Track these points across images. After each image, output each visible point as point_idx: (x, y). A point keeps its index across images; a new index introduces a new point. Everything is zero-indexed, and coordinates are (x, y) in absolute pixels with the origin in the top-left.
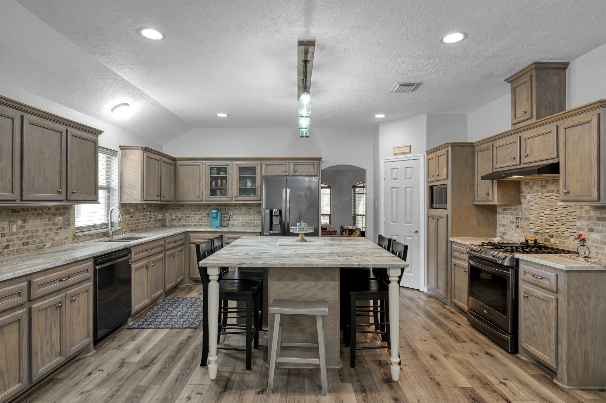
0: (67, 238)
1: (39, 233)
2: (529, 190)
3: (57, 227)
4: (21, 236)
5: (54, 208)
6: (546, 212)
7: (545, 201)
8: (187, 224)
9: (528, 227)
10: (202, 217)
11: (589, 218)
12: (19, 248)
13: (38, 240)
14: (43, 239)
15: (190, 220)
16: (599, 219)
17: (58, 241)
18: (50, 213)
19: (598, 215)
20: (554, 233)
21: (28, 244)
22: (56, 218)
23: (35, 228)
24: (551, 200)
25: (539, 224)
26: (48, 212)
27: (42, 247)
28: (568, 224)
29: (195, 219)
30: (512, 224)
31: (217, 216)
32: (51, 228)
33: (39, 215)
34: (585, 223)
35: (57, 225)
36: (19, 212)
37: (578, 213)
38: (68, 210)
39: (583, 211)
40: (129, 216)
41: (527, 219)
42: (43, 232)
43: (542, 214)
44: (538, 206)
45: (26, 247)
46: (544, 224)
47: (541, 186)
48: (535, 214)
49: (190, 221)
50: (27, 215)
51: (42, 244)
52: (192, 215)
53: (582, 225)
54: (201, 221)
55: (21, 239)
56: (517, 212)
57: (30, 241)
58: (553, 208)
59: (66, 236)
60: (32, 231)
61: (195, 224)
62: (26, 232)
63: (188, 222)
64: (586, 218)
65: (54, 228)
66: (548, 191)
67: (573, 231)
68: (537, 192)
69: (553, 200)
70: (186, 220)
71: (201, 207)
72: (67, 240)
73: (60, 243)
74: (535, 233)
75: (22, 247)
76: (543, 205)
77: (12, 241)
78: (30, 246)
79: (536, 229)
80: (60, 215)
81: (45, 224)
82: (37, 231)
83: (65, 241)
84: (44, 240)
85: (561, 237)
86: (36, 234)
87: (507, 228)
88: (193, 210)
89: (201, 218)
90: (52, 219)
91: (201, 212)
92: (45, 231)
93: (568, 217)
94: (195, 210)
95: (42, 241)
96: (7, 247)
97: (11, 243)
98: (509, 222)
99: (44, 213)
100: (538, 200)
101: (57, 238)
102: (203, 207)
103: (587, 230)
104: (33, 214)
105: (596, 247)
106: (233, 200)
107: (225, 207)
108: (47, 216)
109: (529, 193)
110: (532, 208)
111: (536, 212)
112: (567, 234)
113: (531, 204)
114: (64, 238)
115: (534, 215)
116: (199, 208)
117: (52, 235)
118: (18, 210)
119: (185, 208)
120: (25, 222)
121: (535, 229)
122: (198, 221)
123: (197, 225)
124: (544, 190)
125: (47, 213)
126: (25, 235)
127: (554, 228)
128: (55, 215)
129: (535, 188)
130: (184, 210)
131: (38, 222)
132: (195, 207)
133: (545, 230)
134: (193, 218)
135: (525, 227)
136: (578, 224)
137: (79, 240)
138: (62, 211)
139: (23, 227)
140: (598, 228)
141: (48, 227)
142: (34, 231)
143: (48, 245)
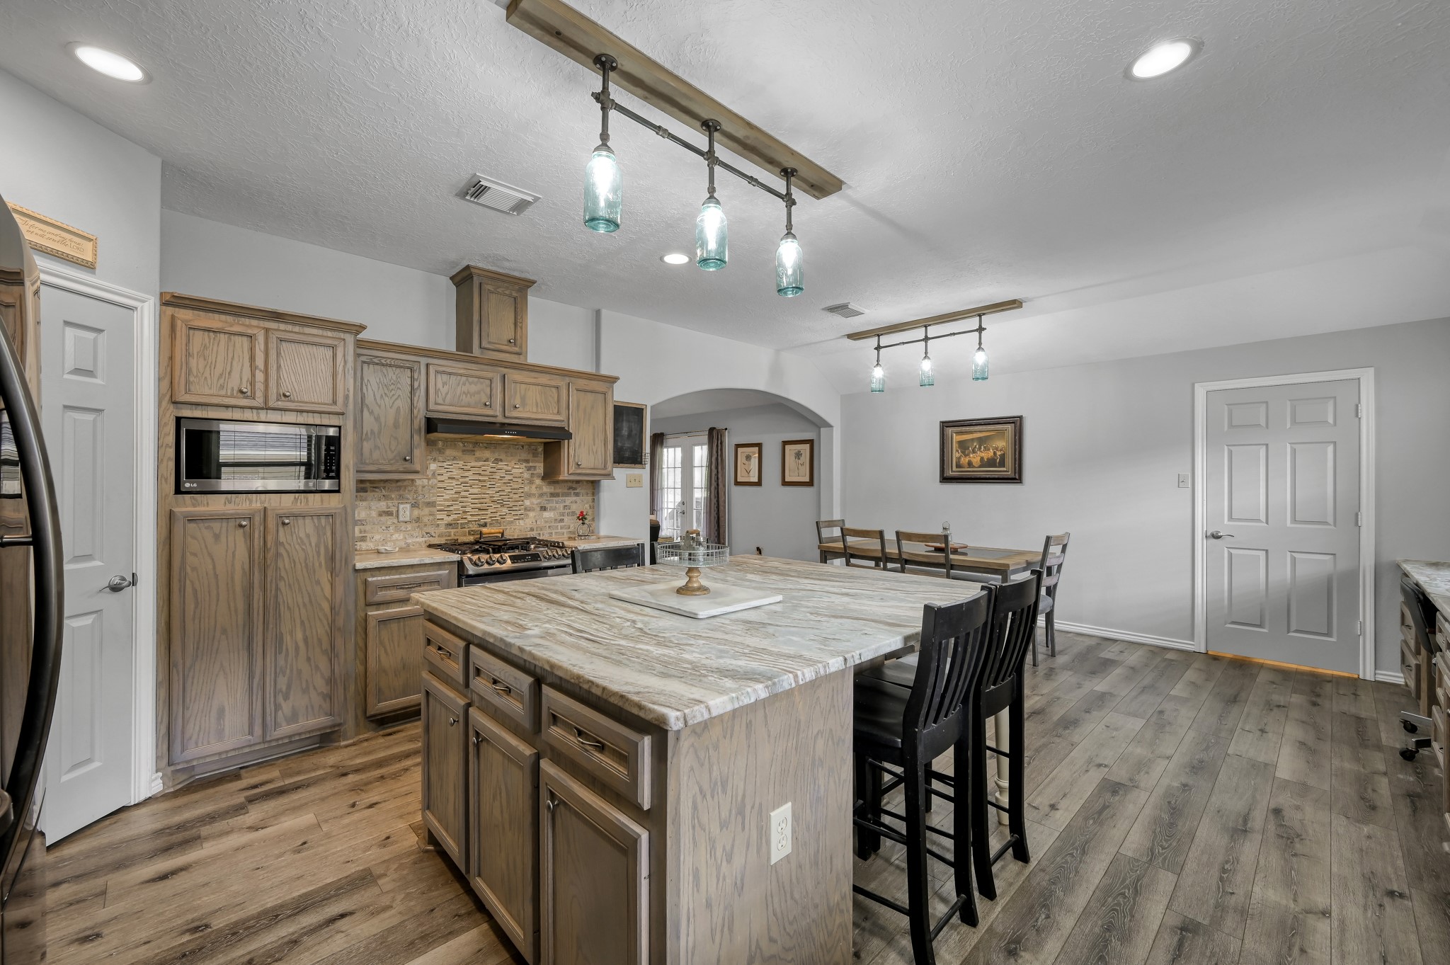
2: (435, 454)
6: (472, 491)
7: (471, 473)
9: (431, 518)
11: (541, 495)
16: (553, 495)
19: (552, 491)
20: (488, 521)
24: (482, 473)
25: (458, 510)
28: (511, 504)
30: (383, 518)
34: (535, 501)
37: (526, 489)
39: (534, 487)
41: (431, 504)
43: (463, 494)
44: (454, 482)
46: (467, 509)
47: (463, 451)
48: (448, 495)
53: (532, 504)
56: (401, 492)
58: (488, 484)
64: (537, 495)
66: (478, 460)
67: (520, 513)
68: (455, 458)
69: (487, 473)
74: (449, 525)
76: (467, 479)
79: (451, 518)
85: (500, 523)
87: (368, 528)
93: (511, 495)
98: (374, 514)
100: (456, 473)
103: (539, 509)
105: (549, 527)
109: (435, 460)
110: (440, 485)
111: (453, 492)
112: (509, 518)
113: (440, 478)
115: (447, 497)
121: (448, 520)
124: (467, 457)
127: (489, 512)
129: (449, 452)
133: (469, 518)
135: (426, 519)
136: (527, 503)
140: (550, 505)
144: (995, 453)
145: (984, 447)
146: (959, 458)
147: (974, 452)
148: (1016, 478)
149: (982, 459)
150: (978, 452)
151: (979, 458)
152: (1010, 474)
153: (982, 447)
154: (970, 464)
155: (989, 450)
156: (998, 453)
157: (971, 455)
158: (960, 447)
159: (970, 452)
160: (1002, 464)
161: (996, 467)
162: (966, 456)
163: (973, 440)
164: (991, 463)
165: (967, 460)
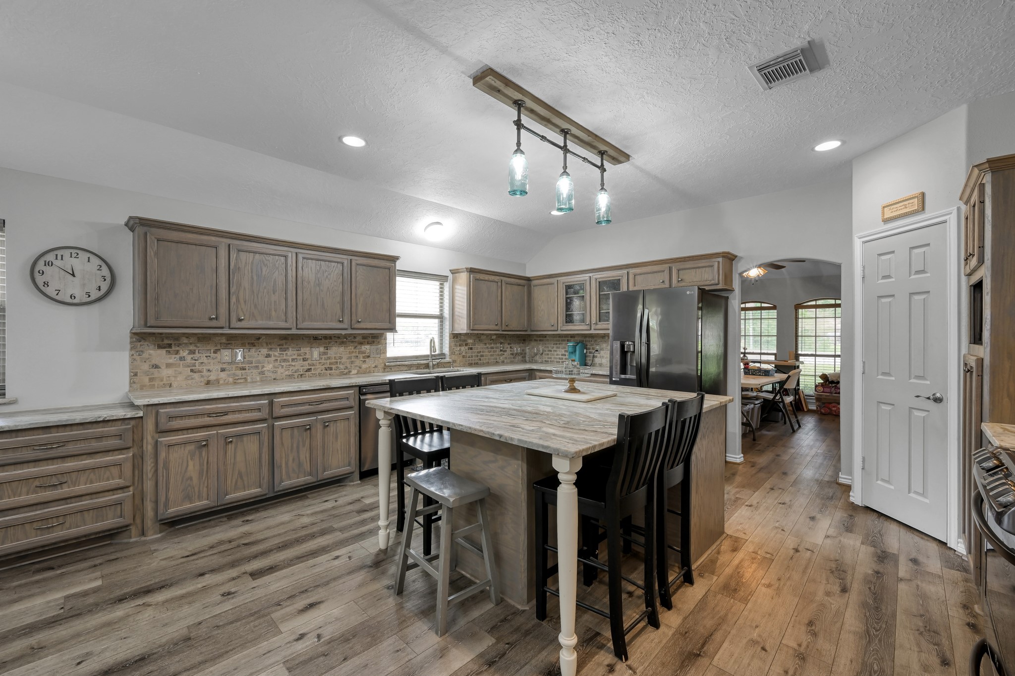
0: (376, 367)
1: (343, 360)
3: (364, 355)
4: (323, 361)
5: (360, 337)
8: (549, 360)
10: (565, 351)
12: (322, 372)
13: (342, 367)
14: (349, 366)
15: (553, 355)
17: (366, 368)
18: (356, 341)
21: (331, 369)
22: (363, 347)
23: (339, 355)
26: (353, 340)
27: (347, 373)
29: (557, 355)
31: (575, 351)
32: (357, 356)
33: (343, 343)
35: (365, 353)
36: (321, 339)
38: (378, 339)
40: (467, 348)
42: (348, 359)
45: (329, 372)
49: (553, 357)
50: (329, 343)
51: (346, 371)
52: (555, 349)
54: (564, 357)
55: (324, 364)
57: (334, 367)
59: (375, 364)
60: (335, 357)
61: (558, 360)
62: (329, 358)
63: (551, 358)
65: (361, 356)
70: (548, 354)
71: (564, 339)
72: (377, 369)
73: (368, 371)
75: (324, 371)
77: (313, 365)
78: (333, 371)
80: (368, 343)
81: (349, 352)
82: (341, 358)
83: (374, 369)
84: (349, 367)
86: (339, 361)
88: (555, 342)
89: (564, 353)
90: (359, 347)
91: (563, 345)
92: (350, 358)
94: (558, 342)
95: (346, 368)
96: (309, 370)
97: (313, 367)
99: (349, 341)
101: (364, 366)
102: (566, 339)
104: (336, 342)
106: (592, 328)
107: (591, 339)
108: (352, 344)
114: (374, 366)
116: (562, 341)
117: (358, 362)
118: (321, 338)
119: (548, 340)
120: (327, 349)
122: (561, 357)
123: (559, 362)
125: (352, 342)
126: (328, 361)
128: (361, 344)
130: (547, 342)
131: (342, 349)
132: (558, 338)
134: (555, 353)
137: (392, 369)
138: (370, 340)
139: (325, 353)
141: (354, 354)
142: (337, 358)
143: (354, 372)
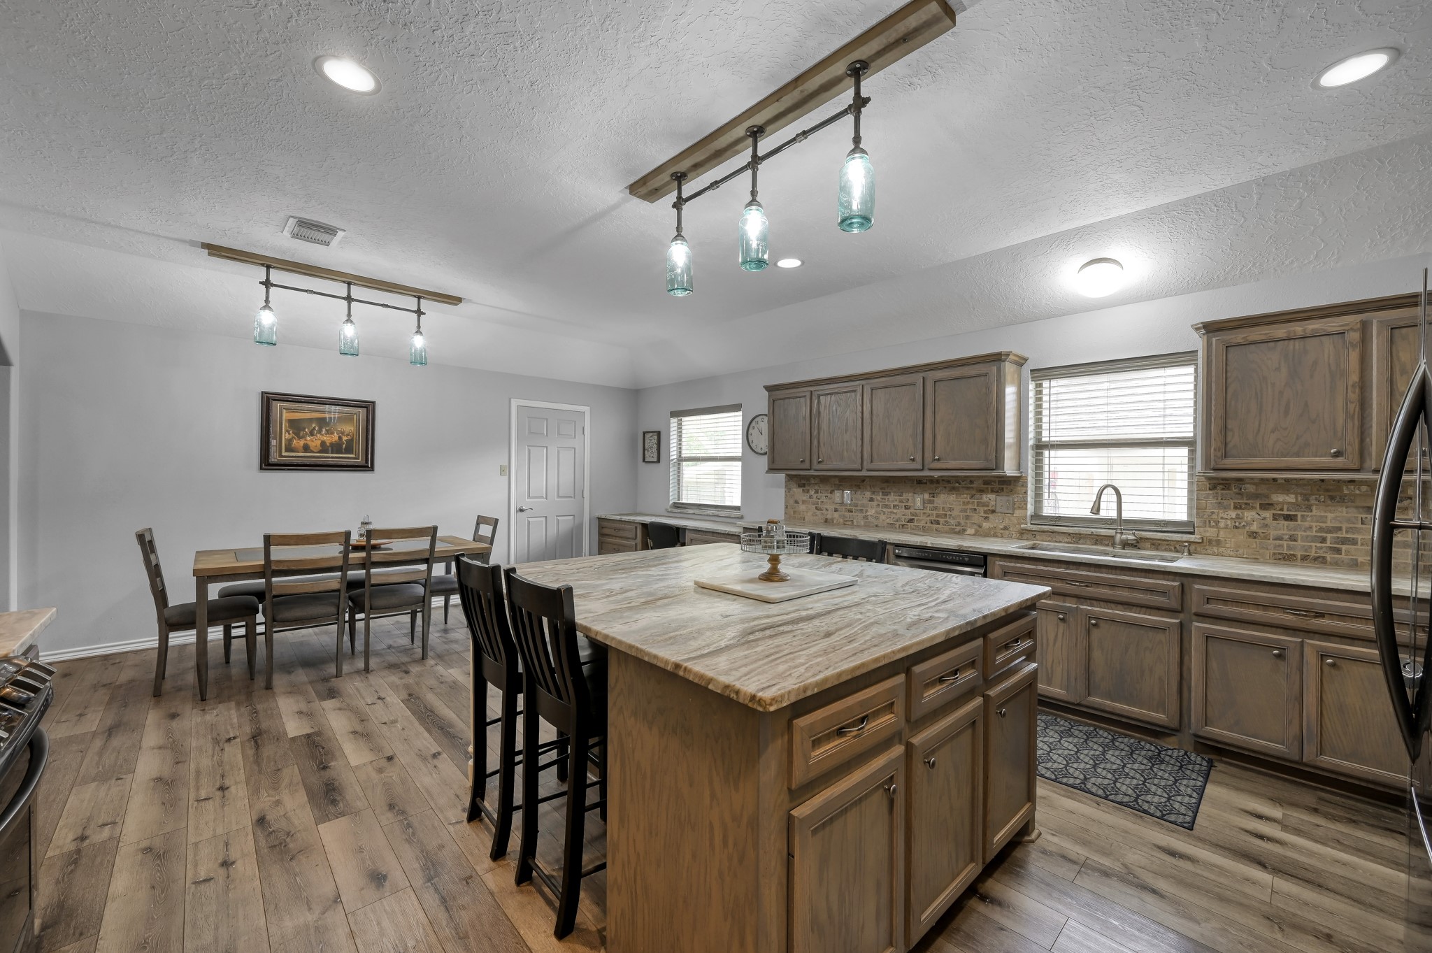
0: (1005, 528)
1: (955, 513)
3: (986, 508)
4: (928, 511)
5: (981, 481)
12: (926, 525)
13: (952, 521)
14: (962, 522)
17: (990, 529)
18: (972, 488)
21: (938, 523)
22: (984, 496)
23: (948, 505)
26: (969, 486)
27: (959, 532)
32: (975, 509)
33: (954, 489)
35: (988, 506)
36: (926, 483)
38: (1010, 485)
42: (961, 511)
45: (935, 526)
50: (936, 488)
51: (958, 528)
55: (929, 516)
57: (942, 520)
59: (1004, 524)
60: (943, 508)
62: (936, 508)
65: (982, 509)
72: (1007, 532)
73: (992, 533)
75: (929, 524)
77: (916, 515)
78: (940, 526)
80: (992, 491)
81: (964, 502)
82: (951, 509)
83: (1002, 531)
84: (963, 524)
86: (948, 513)
90: (977, 496)
92: (964, 511)
95: (959, 524)
96: (911, 521)
97: (916, 518)
99: (963, 487)
101: (986, 525)
104: (945, 487)
108: (967, 492)
114: (1002, 527)
117: (976, 518)
118: (925, 481)
120: (933, 497)
125: (968, 488)
126: (935, 512)
128: (981, 491)
131: (952, 498)
137: (1038, 537)
138: (996, 486)
139: (931, 502)
141: (970, 506)
142: (946, 510)
143: (970, 531)
144: (340, 438)
145: (326, 430)
146: (290, 441)
147: (312, 434)
148: (367, 466)
149: (323, 443)
150: (318, 435)
151: (320, 442)
152: (360, 461)
153: (324, 430)
154: (306, 448)
155: (332, 433)
156: (345, 438)
157: (308, 438)
158: (291, 427)
159: (307, 434)
160: (349, 449)
161: (342, 453)
162: (300, 438)
163: (311, 420)
164: (337, 447)
165: (302, 442)
